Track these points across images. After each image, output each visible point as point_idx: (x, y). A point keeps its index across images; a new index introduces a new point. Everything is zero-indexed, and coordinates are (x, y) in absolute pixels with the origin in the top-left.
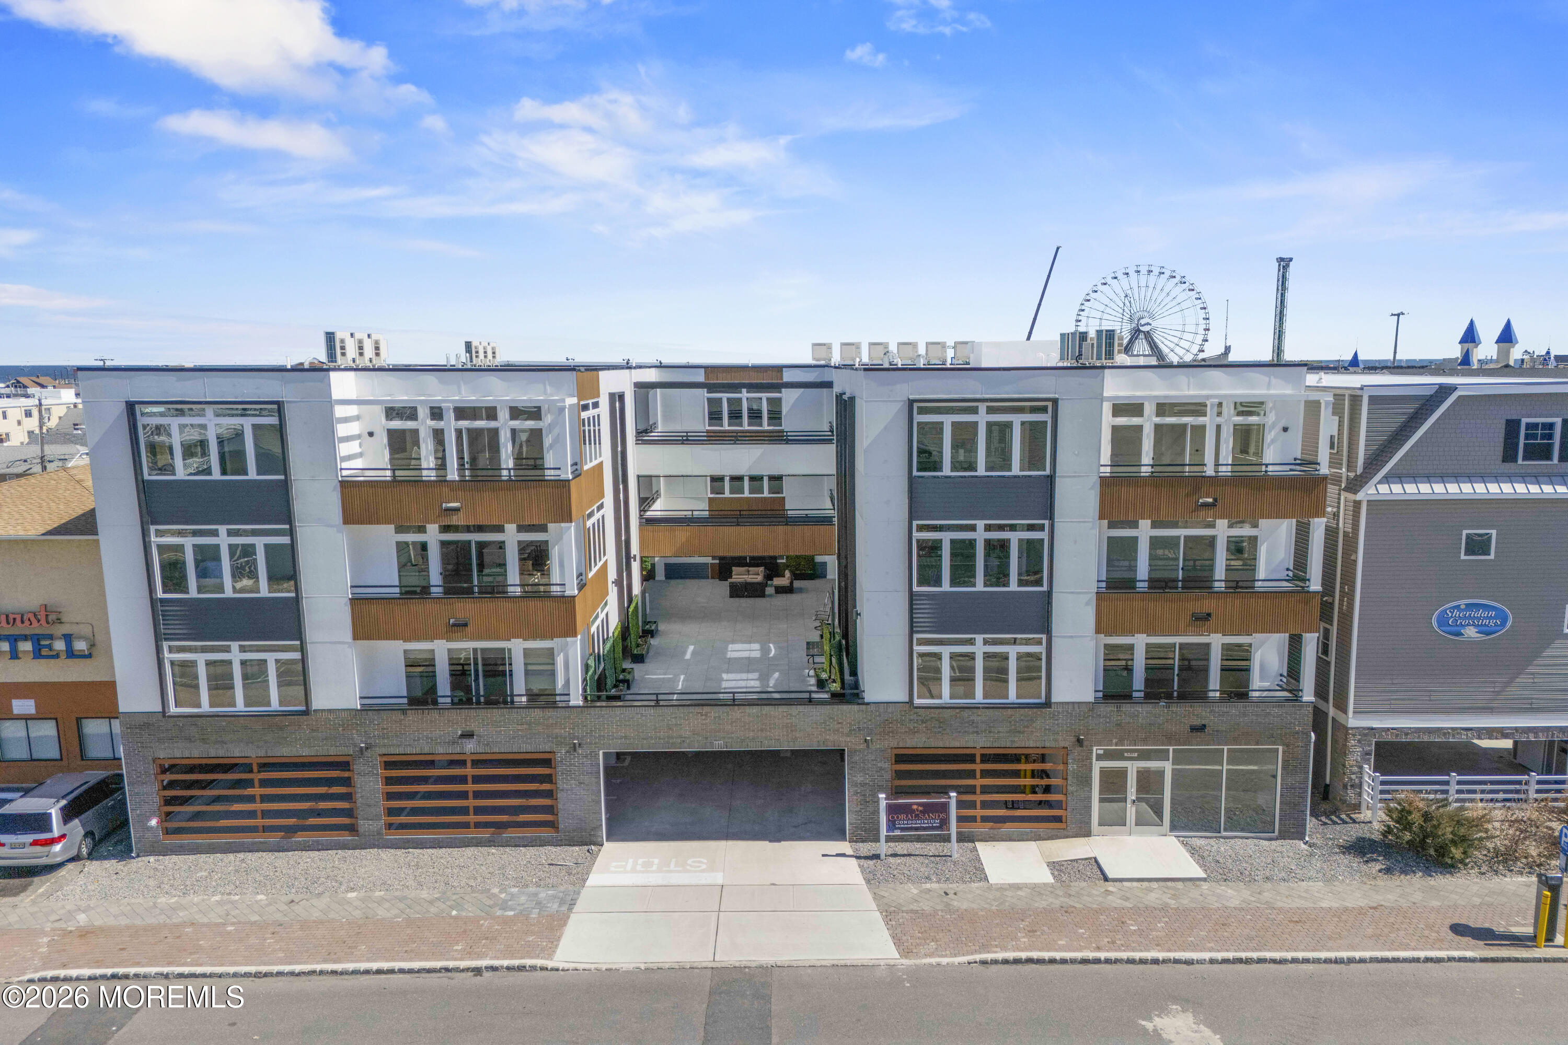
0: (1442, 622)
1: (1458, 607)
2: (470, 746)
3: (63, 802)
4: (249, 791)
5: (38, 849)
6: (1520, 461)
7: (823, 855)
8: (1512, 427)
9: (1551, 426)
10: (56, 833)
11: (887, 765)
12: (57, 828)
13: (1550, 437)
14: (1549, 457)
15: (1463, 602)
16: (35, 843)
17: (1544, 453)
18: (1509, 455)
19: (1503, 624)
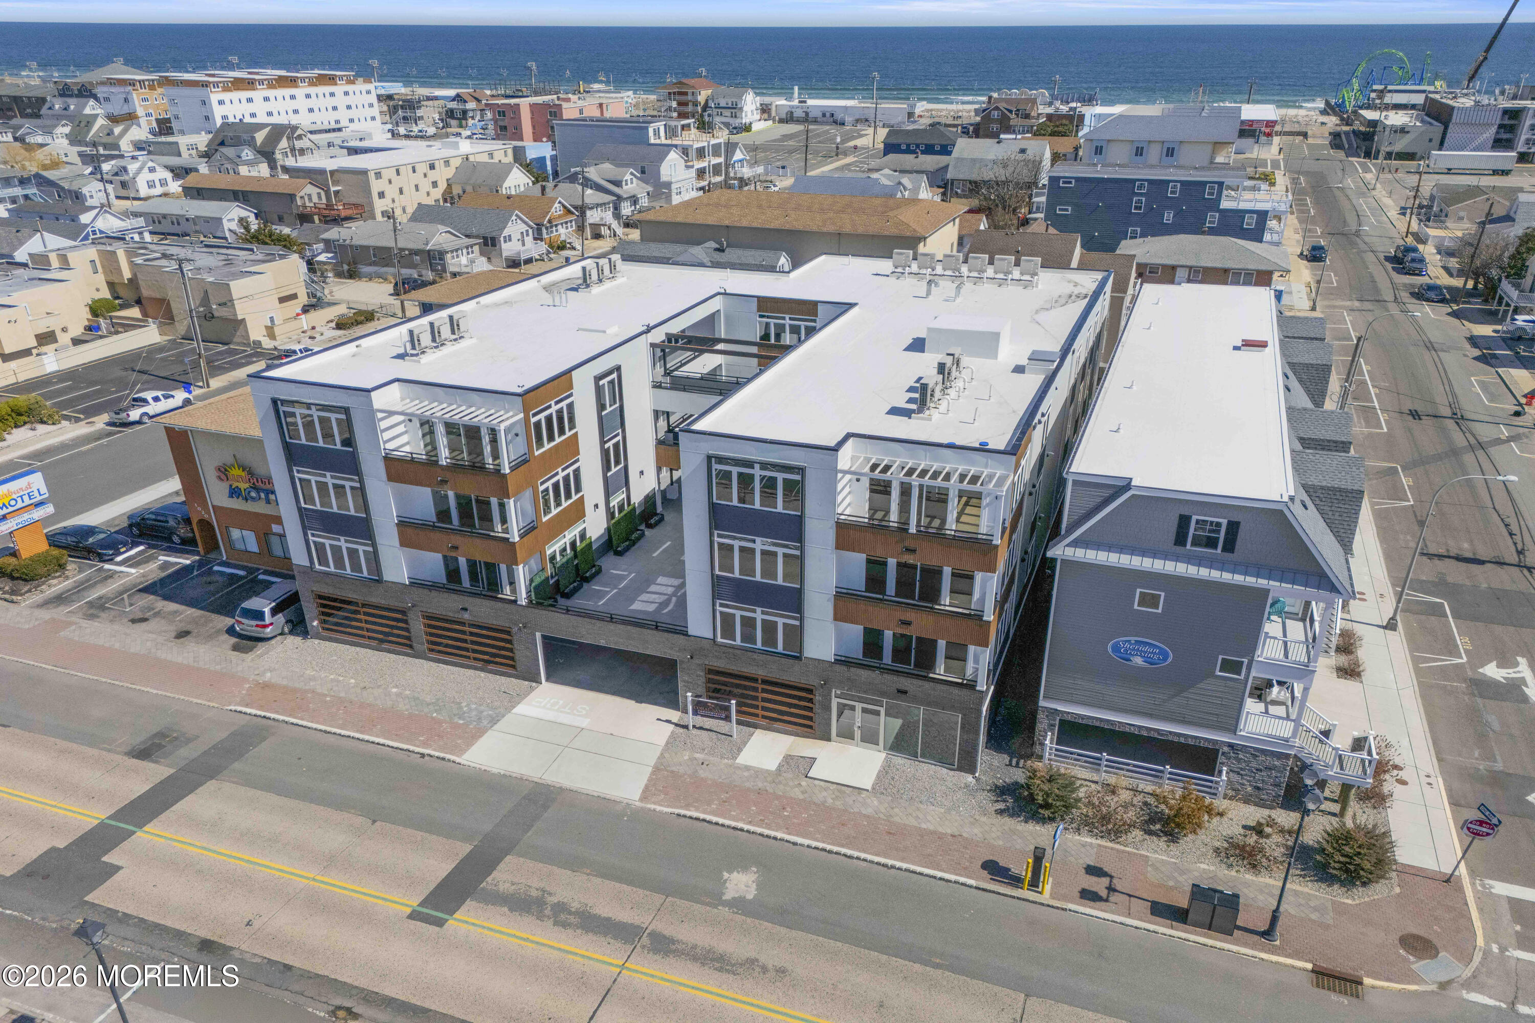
0: (1116, 648)
1: (1129, 641)
2: (466, 616)
3: (274, 604)
4: (358, 617)
5: (259, 629)
6: (1188, 547)
7: (658, 719)
8: (1184, 521)
9: (1219, 525)
10: (267, 621)
11: (702, 674)
12: (268, 619)
13: (1218, 532)
14: (1215, 546)
15: (1133, 639)
16: (257, 626)
17: (1211, 543)
18: (1180, 539)
19: (1165, 659)
